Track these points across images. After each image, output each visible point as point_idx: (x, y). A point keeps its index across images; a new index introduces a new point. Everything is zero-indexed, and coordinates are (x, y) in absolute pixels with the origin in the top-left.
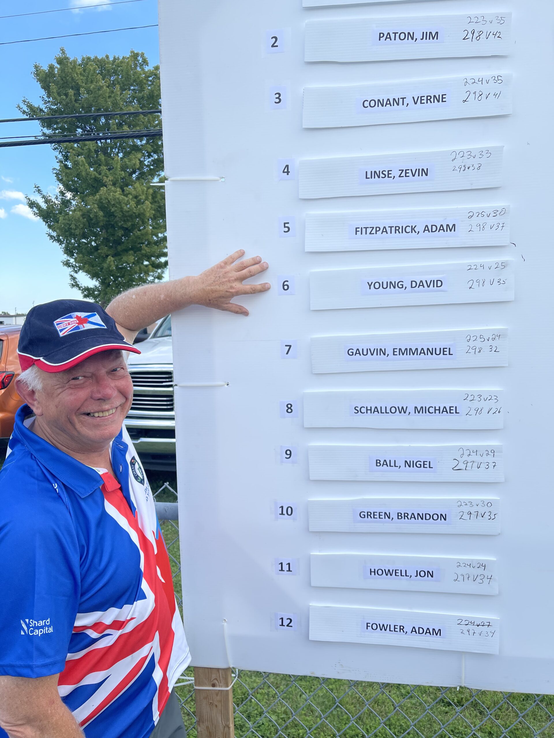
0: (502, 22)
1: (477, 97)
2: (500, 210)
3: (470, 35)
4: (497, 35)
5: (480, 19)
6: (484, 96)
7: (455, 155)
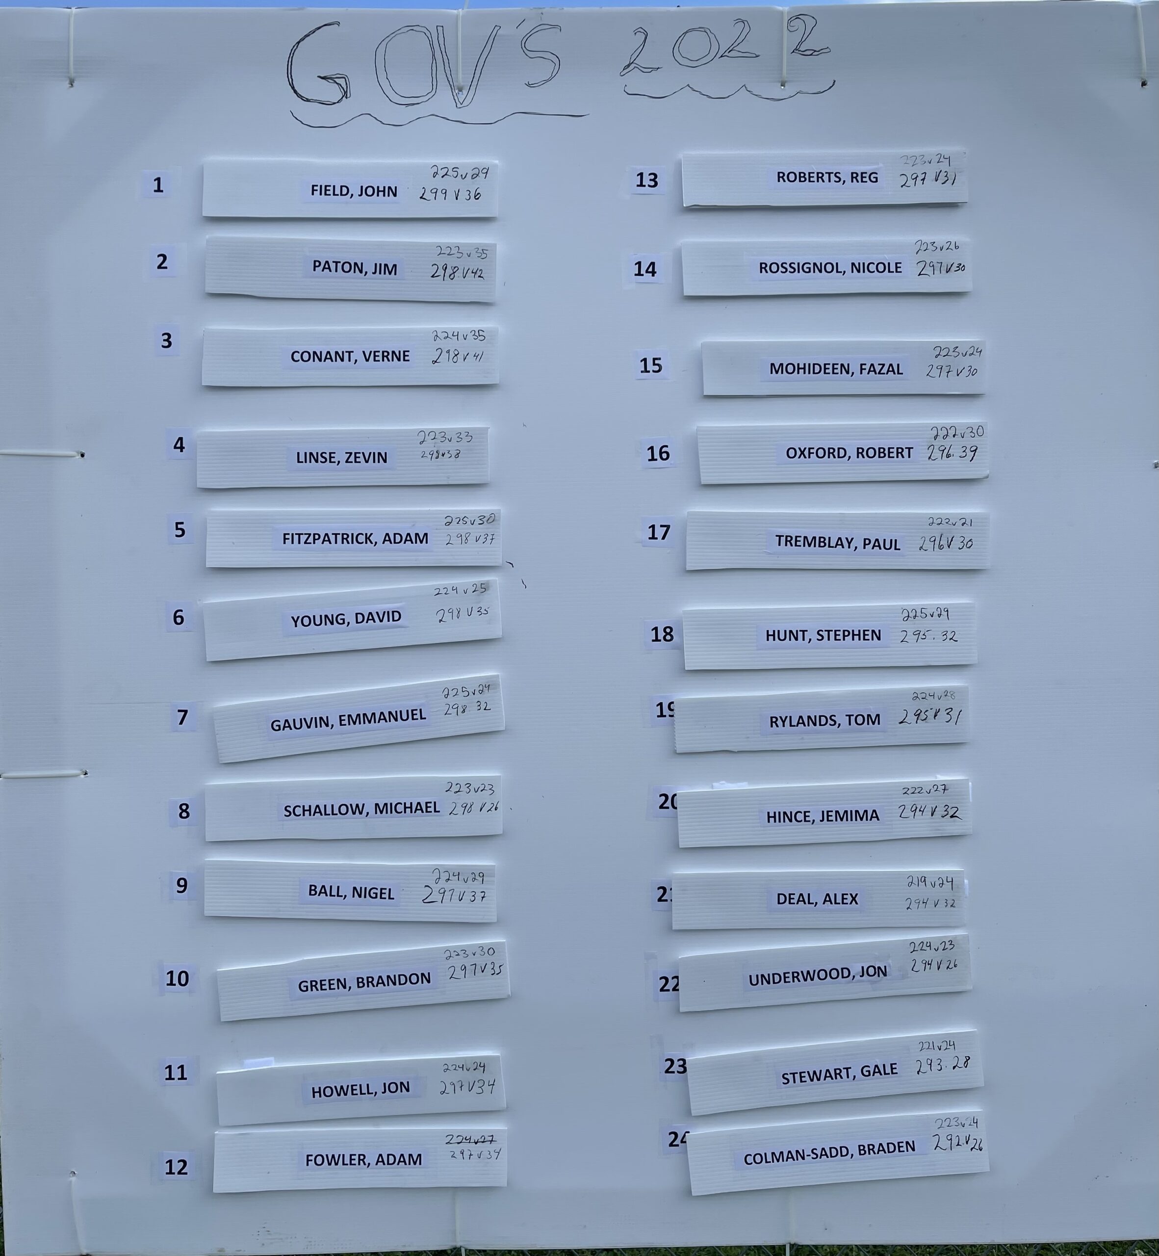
0: (484, 256)
1: (451, 357)
2: (488, 516)
3: (441, 272)
4: (478, 273)
5: (454, 251)
6: (461, 357)
7: (424, 436)
